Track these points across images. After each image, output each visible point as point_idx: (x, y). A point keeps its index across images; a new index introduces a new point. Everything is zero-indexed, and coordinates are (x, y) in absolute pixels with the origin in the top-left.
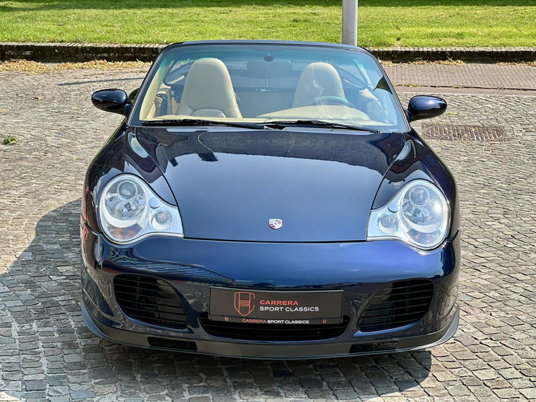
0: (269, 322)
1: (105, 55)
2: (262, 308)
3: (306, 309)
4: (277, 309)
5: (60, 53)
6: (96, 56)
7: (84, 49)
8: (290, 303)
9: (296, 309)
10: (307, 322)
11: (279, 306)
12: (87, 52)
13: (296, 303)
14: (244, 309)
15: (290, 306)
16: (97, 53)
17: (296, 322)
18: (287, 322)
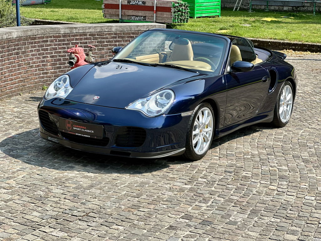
0: (77, 134)
1: (294, 47)
2: (74, 128)
3: (89, 131)
4: (79, 129)
5: (272, 45)
6: (289, 48)
7: (283, 44)
8: (83, 127)
9: (85, 130)
10: (89, 136)
11: (79, 128)
12: (285, 45)
13: (85, 128)
14: (69, 128)
15: (83, 129)
16: (289, 46)
17: (85, 136)
18: (82, 135)
